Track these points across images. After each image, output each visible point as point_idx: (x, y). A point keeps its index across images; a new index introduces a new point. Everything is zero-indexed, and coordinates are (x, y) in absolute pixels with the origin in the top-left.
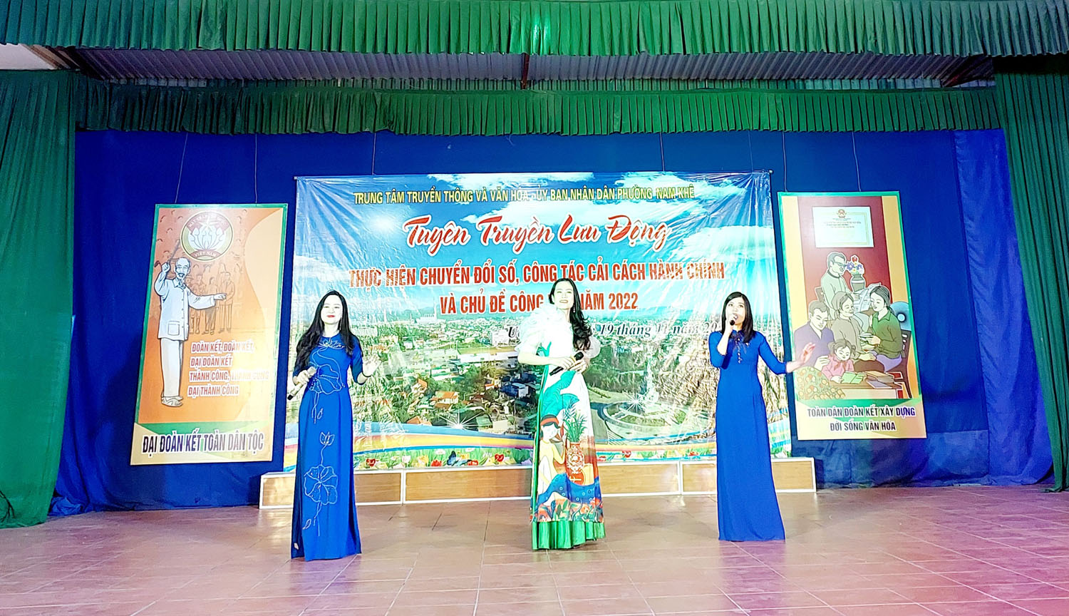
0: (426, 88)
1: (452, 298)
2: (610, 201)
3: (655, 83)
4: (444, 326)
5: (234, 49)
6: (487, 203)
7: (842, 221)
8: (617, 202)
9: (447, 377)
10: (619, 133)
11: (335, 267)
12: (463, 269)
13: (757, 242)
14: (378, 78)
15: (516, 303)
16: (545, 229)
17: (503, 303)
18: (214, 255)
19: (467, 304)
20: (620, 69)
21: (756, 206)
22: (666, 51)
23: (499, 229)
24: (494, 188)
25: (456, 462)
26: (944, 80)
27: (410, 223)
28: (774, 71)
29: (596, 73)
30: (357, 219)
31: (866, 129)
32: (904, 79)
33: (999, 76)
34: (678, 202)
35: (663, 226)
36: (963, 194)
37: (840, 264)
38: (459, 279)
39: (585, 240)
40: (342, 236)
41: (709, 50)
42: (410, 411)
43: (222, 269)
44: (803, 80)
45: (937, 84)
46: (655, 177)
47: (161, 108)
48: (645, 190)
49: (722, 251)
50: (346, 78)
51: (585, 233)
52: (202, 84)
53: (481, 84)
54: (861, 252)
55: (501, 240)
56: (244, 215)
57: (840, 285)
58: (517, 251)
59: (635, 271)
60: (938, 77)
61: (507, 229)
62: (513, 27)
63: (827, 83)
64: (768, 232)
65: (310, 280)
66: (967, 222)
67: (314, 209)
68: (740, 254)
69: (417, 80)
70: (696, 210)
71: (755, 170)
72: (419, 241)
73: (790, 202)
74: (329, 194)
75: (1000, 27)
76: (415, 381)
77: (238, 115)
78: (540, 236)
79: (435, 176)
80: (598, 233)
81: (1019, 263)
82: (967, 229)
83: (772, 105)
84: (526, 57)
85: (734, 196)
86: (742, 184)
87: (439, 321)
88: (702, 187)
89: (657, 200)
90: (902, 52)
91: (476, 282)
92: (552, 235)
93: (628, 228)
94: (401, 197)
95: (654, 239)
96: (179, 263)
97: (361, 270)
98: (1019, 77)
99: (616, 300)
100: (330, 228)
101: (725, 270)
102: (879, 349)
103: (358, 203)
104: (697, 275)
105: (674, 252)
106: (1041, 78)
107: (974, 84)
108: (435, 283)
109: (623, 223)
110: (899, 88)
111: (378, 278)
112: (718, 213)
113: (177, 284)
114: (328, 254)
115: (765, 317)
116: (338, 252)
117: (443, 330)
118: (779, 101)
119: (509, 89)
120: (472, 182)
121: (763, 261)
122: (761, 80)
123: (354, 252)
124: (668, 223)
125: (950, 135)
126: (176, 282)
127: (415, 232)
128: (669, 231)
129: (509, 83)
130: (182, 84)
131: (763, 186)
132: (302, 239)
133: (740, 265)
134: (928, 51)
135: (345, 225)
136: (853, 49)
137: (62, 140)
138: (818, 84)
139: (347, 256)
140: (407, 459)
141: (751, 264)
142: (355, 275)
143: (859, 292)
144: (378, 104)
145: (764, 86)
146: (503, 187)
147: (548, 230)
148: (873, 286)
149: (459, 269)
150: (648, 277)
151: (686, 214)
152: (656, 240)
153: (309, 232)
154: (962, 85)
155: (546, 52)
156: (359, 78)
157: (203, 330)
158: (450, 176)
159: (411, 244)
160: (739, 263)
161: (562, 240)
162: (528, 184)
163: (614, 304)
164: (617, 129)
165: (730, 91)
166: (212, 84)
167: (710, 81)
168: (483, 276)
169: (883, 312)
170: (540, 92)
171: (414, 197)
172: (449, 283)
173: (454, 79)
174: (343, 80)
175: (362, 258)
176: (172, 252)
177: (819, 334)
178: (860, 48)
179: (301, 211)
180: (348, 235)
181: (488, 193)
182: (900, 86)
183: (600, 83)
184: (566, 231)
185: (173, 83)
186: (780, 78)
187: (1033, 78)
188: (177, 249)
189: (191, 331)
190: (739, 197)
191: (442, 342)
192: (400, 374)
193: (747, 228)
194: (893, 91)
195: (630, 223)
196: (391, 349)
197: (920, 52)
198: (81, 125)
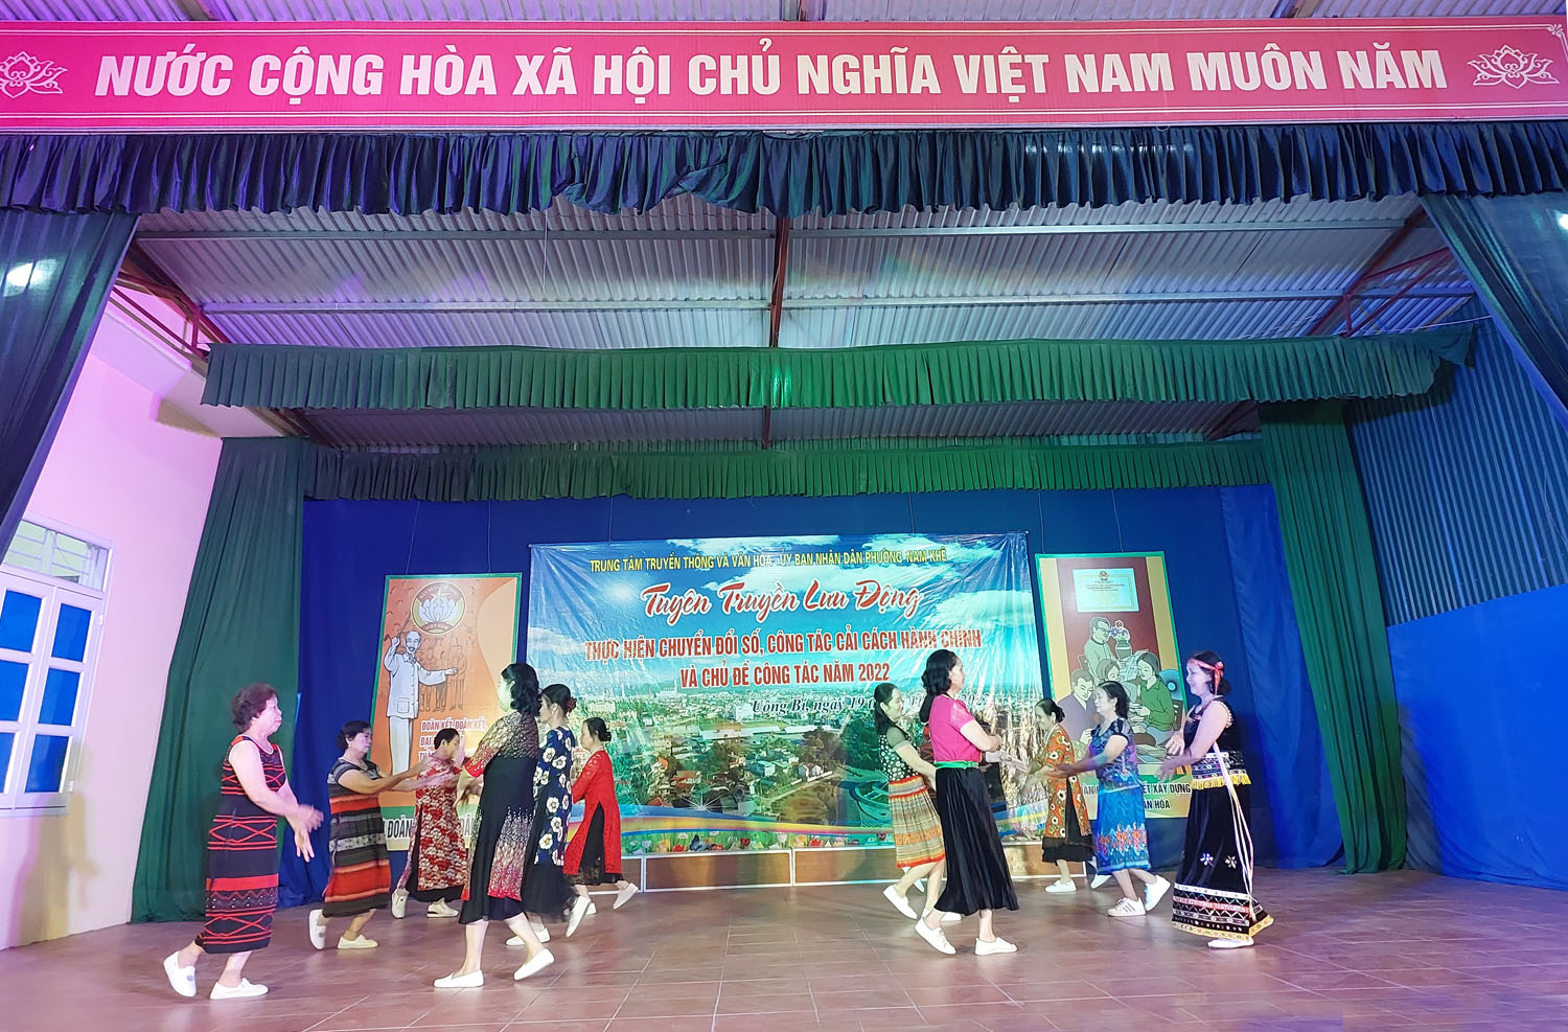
0: (664, 450)
1: (693, 671)
2: (857, 566)
3: (901, 441)
4: (684, 701)
5: (464, 407)
6: (728, 571)
7: (1105, 584)
8: (864, 566)
9: (688, 755)
10: (866, 493)
11: (571, 639)
12: (704, 639)
13: (1014, 608)
14: (615, 441)
15: (761, 675)
16: (790, 595)
17: (747, 676)
18: (446, 628)
19: (708, 677)
20: (865, 427)
21: (1013, 569)
22: (913, 401)
23: (741, 596)
24: (735, 553)
25: (700, 847)
26: (1206, 434)
27: (648, 591)
28: (1027, 426)
29: (841, 432)
30: (593, 588)
31: (1126, 486)
32: (1164, 433)
33: (1264, 428)
34: (929, 566)
35: (914, 592)
36: (1232, 554)
37: (1104, 630)
38: (700, 650)
39: (832, 606)
40: (578, 606)
41: (959, 400)
42: (650, 792)
43: (454, 643)
44: (1058, 435)
45: (1199, 437)
46: (905, 539)
47: (393, 477)
48: (894, 553)
49: (977, 617)
50: (582, 441)
51: (832, 599)
52: (435, 451)
53: (721, 445)
54: (1126, 617)
55: (744, 608)
56: (477, 585)
57: (1105, 653)
58: (761, 619)
59: (886, 640)
60: (1200, 431)
61: (750, 597)
62: (752, 380)
63: (1084, 439)
64: (1026, 597)
65: (545, 653)
66: (1239, 583)
67: (548, 576)
68: (997, 620)
69: (654, 441)
70: (950, 575)
71: (1010, 531)
72: (658, 610)
73: (1048, 565)
74: (564, 561)
75: (1267, 370)
76: (655, 760)
77: (472, 482)
78: (784, 603)
79: (675, 541)
80: (846, 600)
81: (1296, 625)
82: (1237, 590)
83: (1026, 462)
84: (766, 410)
85: (989, 558)
86: (997, 546)
87: (680, 695)
88: (953, 550)
89: (907, 563)
90: (1164, 398)
91: (718, 653)
92: (797, 602)
93: (877, 594)
94: (639, 563)
95: (905, 605)
96: (409, 636)
97: (597, 642)
98: (1287, 427)
99: (866, 673)
100: (566, 598)
101: (982, 638)
102: (1150, 721)
103: (595, 574)
104: (952, 643)
105: (927, 618)
106: (1312, 428)
107: (1238, 437)
108: (675, 655)
109: (872, 589)
110: (1159, 442)
111: (616, 649)
112: (973, 577)
113: (407, 658)
114: (563, 625)
115: (1026, 688)
116: (574, 623)
117: (684, 705)
118: (1033, 458)
119: (750, 449)
120: (713, 547)
121: (1022, 627)
122: (1013, 436)
123: (590, 623)
124: (919, 588)
125: (1215, 490)
126: (406, 657)
127: (653, 601)
128: (921, 596)
129: (750, 444)
130: (414, 451)
131: (1020, 547)
132: (536, 609)
133: (998, 633)
134: (1191, 397)
135: (581, 595)
136: (1111, 397)
137: (290, 509)
138: (1074, 440)
139: (583, 626)
140: (648, 844)
141: (1008, 630)
142: (592, 647)
143: (1125, 660)
144: (615, 467)
145: (1017, 442)
146: (745, 552)
147: (793, 597)
148: (1139, 653)
149: (699, 639)
150: (900, 647)
151: (938, 578)
152: (908, 607)
153: (544, 603)
154: (1227, 439)
155: (787, 405)
156: (595, 441)
157: (433, 707)
158: (690, 541)
159: (650, 613)
160: (996, 630)
161: (809, 607)
162: (771, 549)
163: (865, 675)
164: (862, 489)
165: (981, 448)
166: (445, 450)
167: (959, 438)
168: (726, 646)
169: (1152, 681)
170: (783, 453)
171: (652, 564)
172: (690, 654)
173: (693, 440)
174: (579, 446)
175: (599, 629)
176: (402, 625)
177: (1085, 706)
178: (1119, 395)
179: (536, 580)
180: (584, 605)
181: (730, 559)
182: (1161, 440)
183: (844, 443)
184: (812, 597)
185: (405, 450)
186: (1033, 435)
187: (1303, 429)
188: (407, 622)
189: (422, 708)
190: (995, 559)
191: (683, 718)
192: (639, 752)
193: (1004, 592)
194: (1153, 446)
195: (879, 589)
196: (629, 726)
197: (1183, 398)
198: (310, 495)
